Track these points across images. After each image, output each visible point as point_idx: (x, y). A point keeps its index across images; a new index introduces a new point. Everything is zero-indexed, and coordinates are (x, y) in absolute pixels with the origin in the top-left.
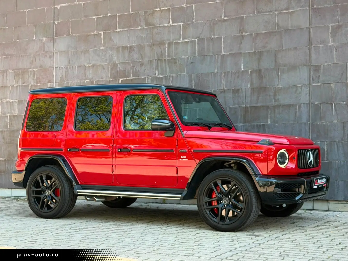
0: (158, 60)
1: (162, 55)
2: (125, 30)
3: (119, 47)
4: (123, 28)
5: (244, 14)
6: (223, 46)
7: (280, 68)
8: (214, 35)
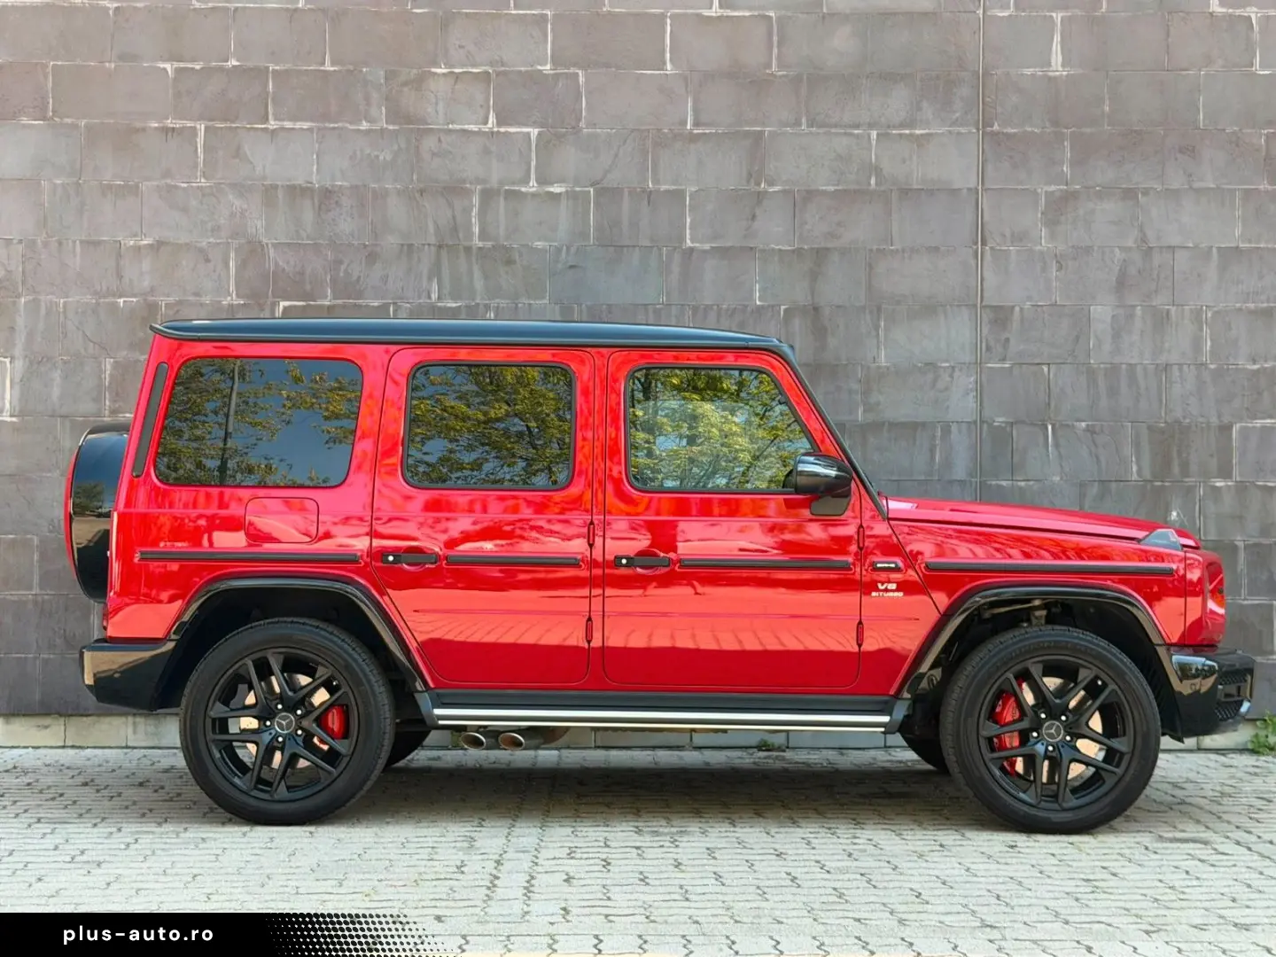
0: (440, 247)
1: (455, 229)
2: (302, 129)
3: (275, 187)
4: (294, 119)
5: (764, 124)
6: (688, 220)
7: (884, 306)
8: (656, 181)
